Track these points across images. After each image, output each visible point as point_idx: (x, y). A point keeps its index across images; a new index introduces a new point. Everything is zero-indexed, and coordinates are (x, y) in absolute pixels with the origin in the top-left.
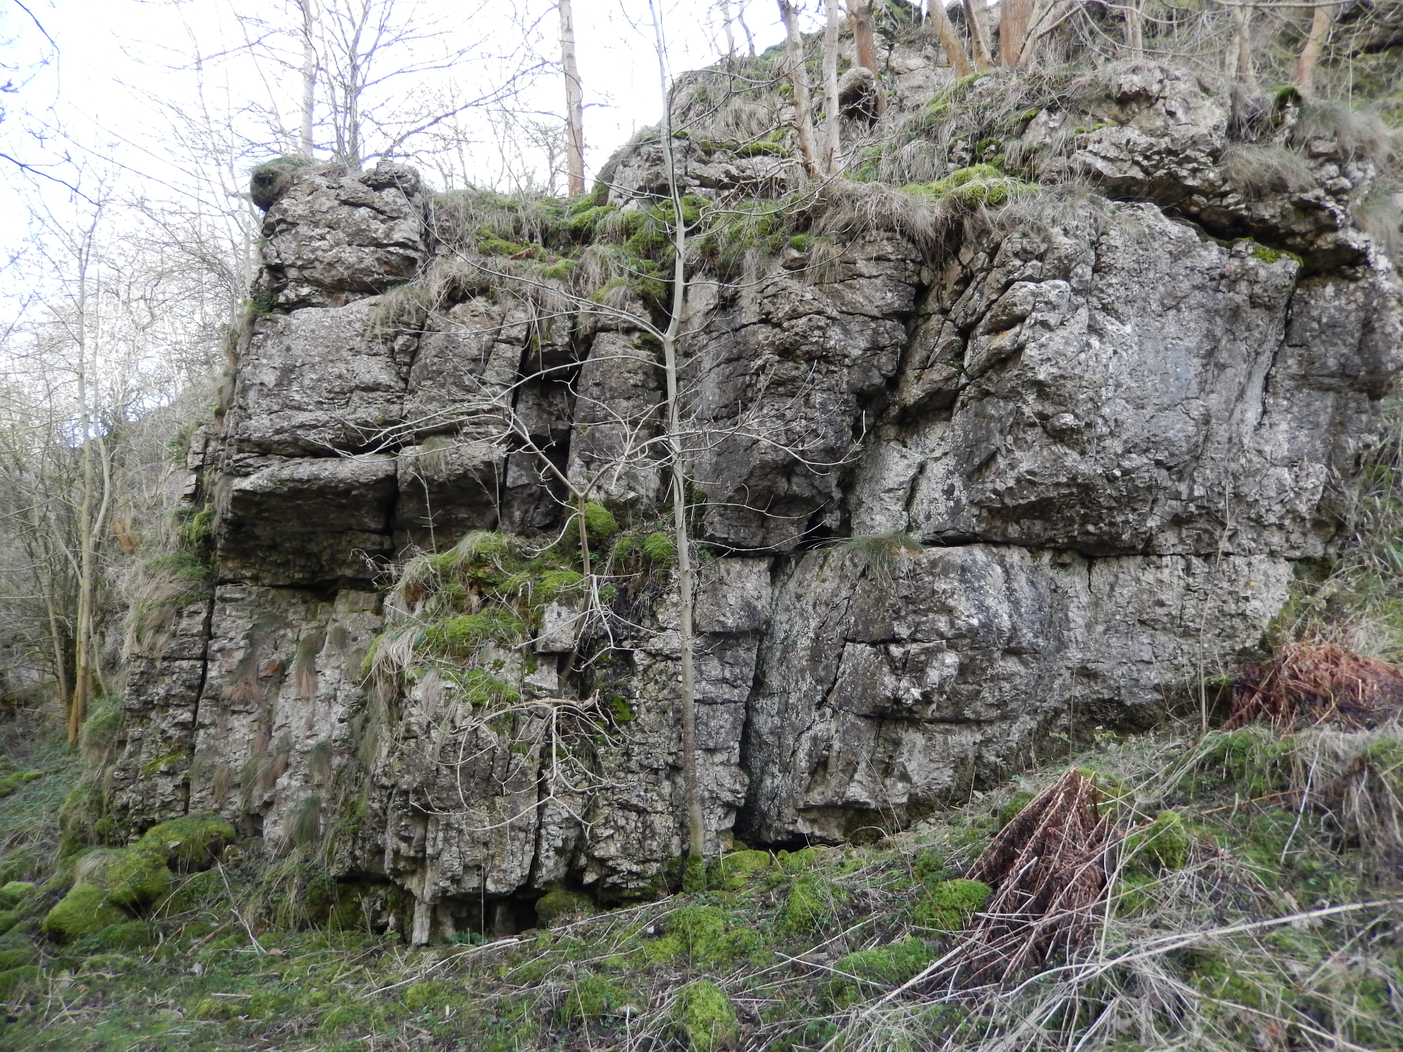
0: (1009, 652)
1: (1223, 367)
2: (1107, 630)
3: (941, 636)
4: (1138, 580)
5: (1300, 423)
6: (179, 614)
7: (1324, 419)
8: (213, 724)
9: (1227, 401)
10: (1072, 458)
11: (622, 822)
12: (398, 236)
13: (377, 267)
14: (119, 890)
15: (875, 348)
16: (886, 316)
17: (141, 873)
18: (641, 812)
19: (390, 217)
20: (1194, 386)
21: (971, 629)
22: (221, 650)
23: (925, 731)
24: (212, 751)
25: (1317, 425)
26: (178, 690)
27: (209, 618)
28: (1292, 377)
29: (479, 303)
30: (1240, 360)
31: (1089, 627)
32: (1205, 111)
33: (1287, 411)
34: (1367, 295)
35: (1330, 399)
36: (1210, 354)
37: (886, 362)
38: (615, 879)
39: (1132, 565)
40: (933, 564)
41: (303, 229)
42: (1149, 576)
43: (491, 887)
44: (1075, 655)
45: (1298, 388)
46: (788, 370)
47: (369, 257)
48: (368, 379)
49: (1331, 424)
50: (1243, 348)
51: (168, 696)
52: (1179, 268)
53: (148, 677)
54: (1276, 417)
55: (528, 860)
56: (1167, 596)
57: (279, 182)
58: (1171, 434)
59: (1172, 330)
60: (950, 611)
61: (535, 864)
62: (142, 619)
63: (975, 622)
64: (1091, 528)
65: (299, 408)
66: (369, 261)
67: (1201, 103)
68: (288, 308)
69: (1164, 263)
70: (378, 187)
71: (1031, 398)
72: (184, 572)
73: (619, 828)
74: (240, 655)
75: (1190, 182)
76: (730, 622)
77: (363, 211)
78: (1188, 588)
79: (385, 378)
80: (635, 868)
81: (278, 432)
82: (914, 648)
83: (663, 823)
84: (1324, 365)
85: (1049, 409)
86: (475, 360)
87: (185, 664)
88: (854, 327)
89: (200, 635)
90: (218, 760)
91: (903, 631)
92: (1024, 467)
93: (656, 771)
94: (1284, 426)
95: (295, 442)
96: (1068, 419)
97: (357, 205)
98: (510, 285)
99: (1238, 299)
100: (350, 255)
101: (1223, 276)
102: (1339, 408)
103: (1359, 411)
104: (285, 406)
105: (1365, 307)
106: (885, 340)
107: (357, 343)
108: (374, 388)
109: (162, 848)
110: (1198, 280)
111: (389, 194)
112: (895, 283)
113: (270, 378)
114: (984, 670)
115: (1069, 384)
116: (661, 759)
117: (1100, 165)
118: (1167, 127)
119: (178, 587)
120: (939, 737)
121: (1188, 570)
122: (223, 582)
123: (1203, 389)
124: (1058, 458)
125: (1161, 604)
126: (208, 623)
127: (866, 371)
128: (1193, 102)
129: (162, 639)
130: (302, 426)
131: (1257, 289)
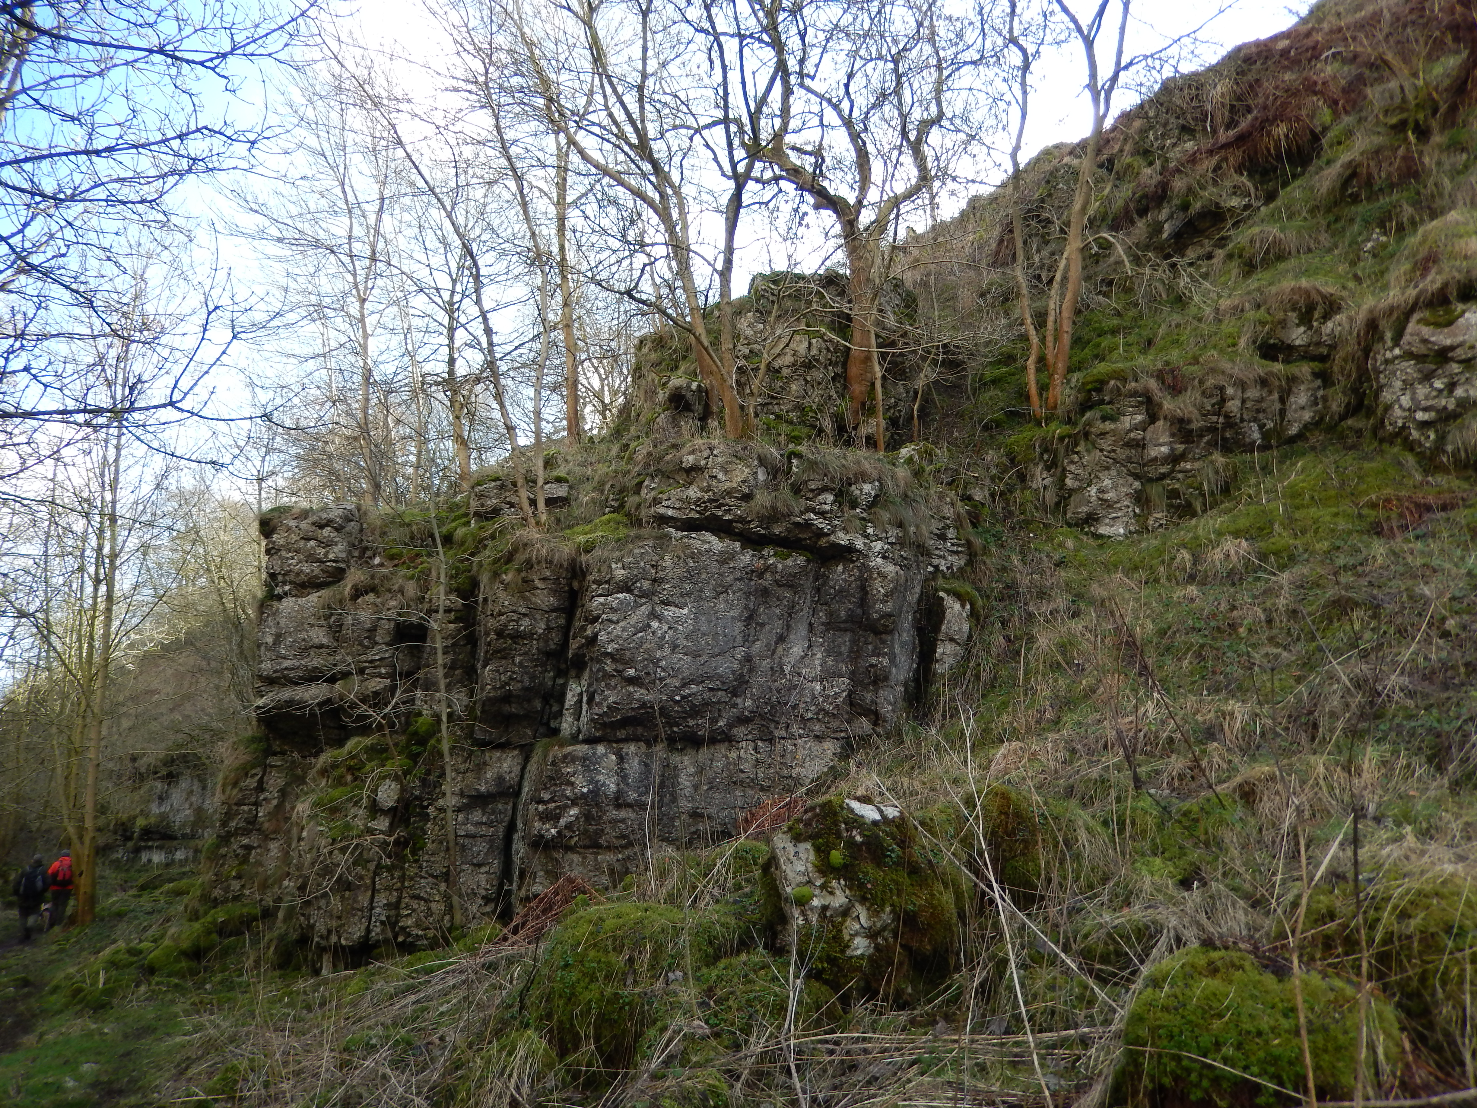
0: (618, 807)
1: (762, 625)
2: (710, 789)
3: (568, 798)
4: (727, 757)
5: (829, 653)
6: (246, 775)
7: (844, 649)
8: (259, 846)
9: (768, 645)
10: (639, 693)
11: (415, 906)
12: (331, 556)
13: (321, 574)
14: (185, 945)
15: (549, 629)
16: (552, 611)
17: (199, 936)
18: (426, 901)
19: (327, 544)
20: (739, 639)
21: (583, 794)
22: (265, 799)
23: (579, 853)
24: (259, 863)
25: (840, 654)
26: (242, 824)
27: (262, 778)
28: (823, 624)
29: (371, 597)
30: (775, 618)
31: (696, 787)
32: (737, 472)
33: (822, 645)
34: (860, 571)
35: (848, 637)
36: (750, 618)
37: (555, 637)
38: (410, 939)
39: (722, 748)
40: (565, 757)
41: (283, 553)
42: (733, 755)
43: (343, 942)
44: (685, 805)
45: (827, 630)
46: (500, 644)
47: (315, 569)
48: (317, 641)
49: (850, 652)
50: (778, 611)
51: (236, 829)
52: (725, 568)
53: (229, 816)
54: (815, 649)
55: (363, 927)
56: (746, 766)
57: (272, 524)
58: (720, 671)
59: (722, 606)
60: (572, 784)
61: (368, 931)
62: (226, 778)
63: (585, 790)
64: (675, 729)
65: (285, 658)
66: (317, 571)
67: (734, 466)
68: (279, 598)
69: (714, 567)
70: (321, 527)
71: (609, 662)
72: (254, 746)
73: (414, 910)
74: (275, 802)
75: (727, 517)
76: (483, 789)
77: (312, 543)
78: (757, 760)
79: (325, 641)
80: (420, 933)
81: (275, 672)
82: (552, 806)
83: (437, 907)
84: (838, 616)
85: (620, 667)
86: (369, 630)
87: (246, 808)
88: (538, 617)
89: (255, 789)
90: (261, 869)
91: (546, 796)
92: (611, 699)
93: (436, 877)
94: (819, 656)
95: (285, 677)
96: (631, 672)
97: (309, 539)
98: (387, 585)
99: (765, 583)
100: (306, 568)
101: (753, 571)
102: (853, 642)
103: (866, 643)
104: (278, 657)
105: (860, 578)
106: (553, 624)
107: (312, 620)
108: (321, 646)
109: (214, 922)
110: (738, 574)
111: (327, 531)
112: (554, 592)
113: (270, 640)
114: (600, 817)
115: (628, 653)
116: (439, 870)
117: (670, 512)
118: (709, 486)
119: (248, 758)
120: (591, 857)
121: (756, 749)
122: (275, 754)
123: (746, 639)
124: (630, 694)
125: (742, 772)
126: (261, 782)
127: (546, 642)
128: (730, 467)
129: (235, 791)
130: (286, 669)
131: (778, 577)
